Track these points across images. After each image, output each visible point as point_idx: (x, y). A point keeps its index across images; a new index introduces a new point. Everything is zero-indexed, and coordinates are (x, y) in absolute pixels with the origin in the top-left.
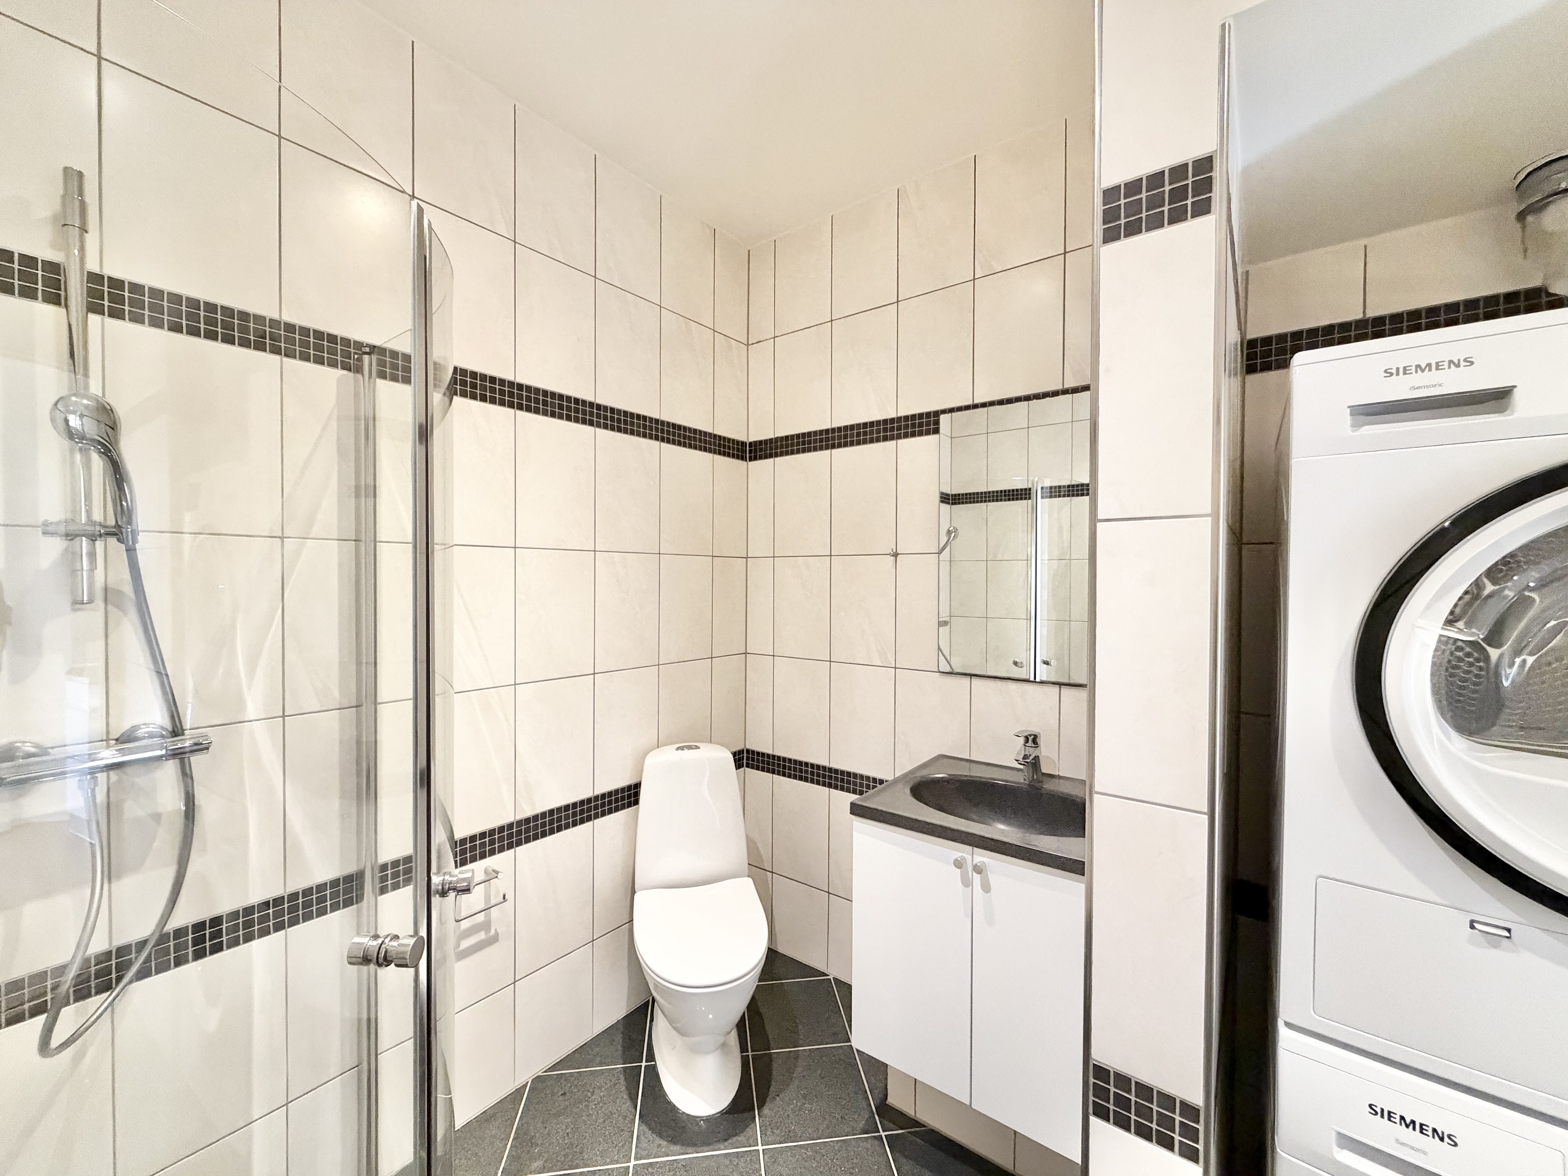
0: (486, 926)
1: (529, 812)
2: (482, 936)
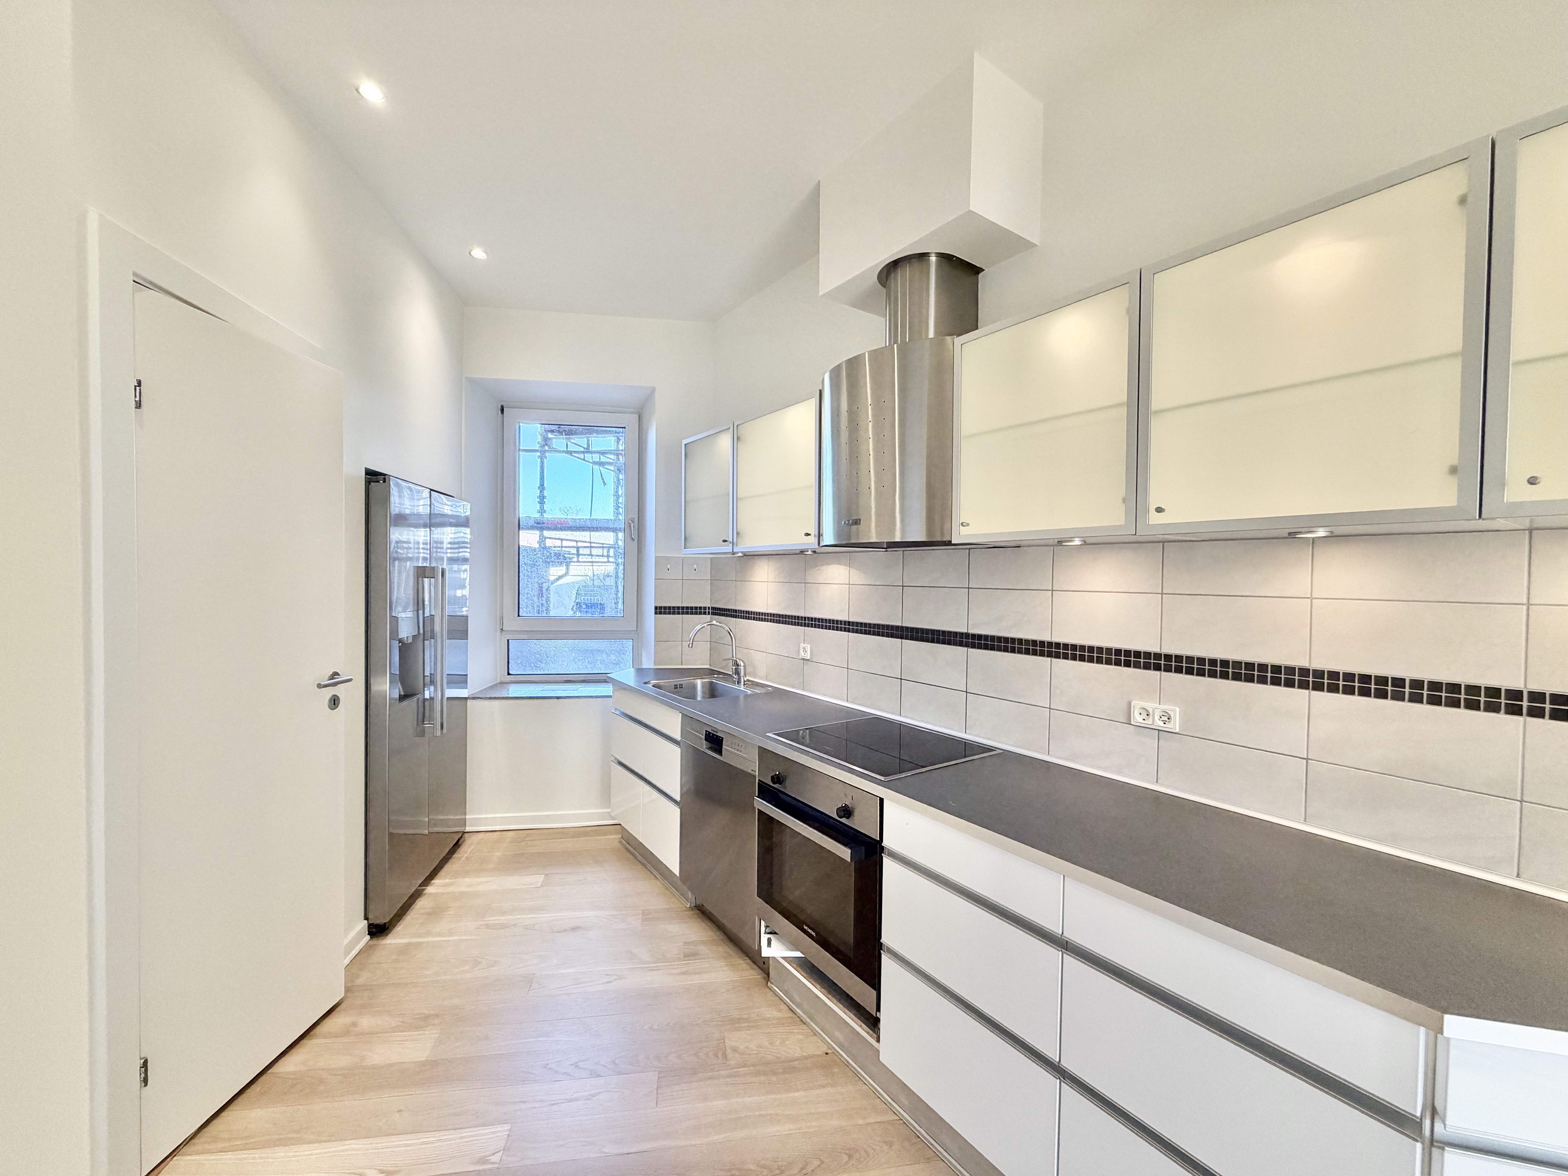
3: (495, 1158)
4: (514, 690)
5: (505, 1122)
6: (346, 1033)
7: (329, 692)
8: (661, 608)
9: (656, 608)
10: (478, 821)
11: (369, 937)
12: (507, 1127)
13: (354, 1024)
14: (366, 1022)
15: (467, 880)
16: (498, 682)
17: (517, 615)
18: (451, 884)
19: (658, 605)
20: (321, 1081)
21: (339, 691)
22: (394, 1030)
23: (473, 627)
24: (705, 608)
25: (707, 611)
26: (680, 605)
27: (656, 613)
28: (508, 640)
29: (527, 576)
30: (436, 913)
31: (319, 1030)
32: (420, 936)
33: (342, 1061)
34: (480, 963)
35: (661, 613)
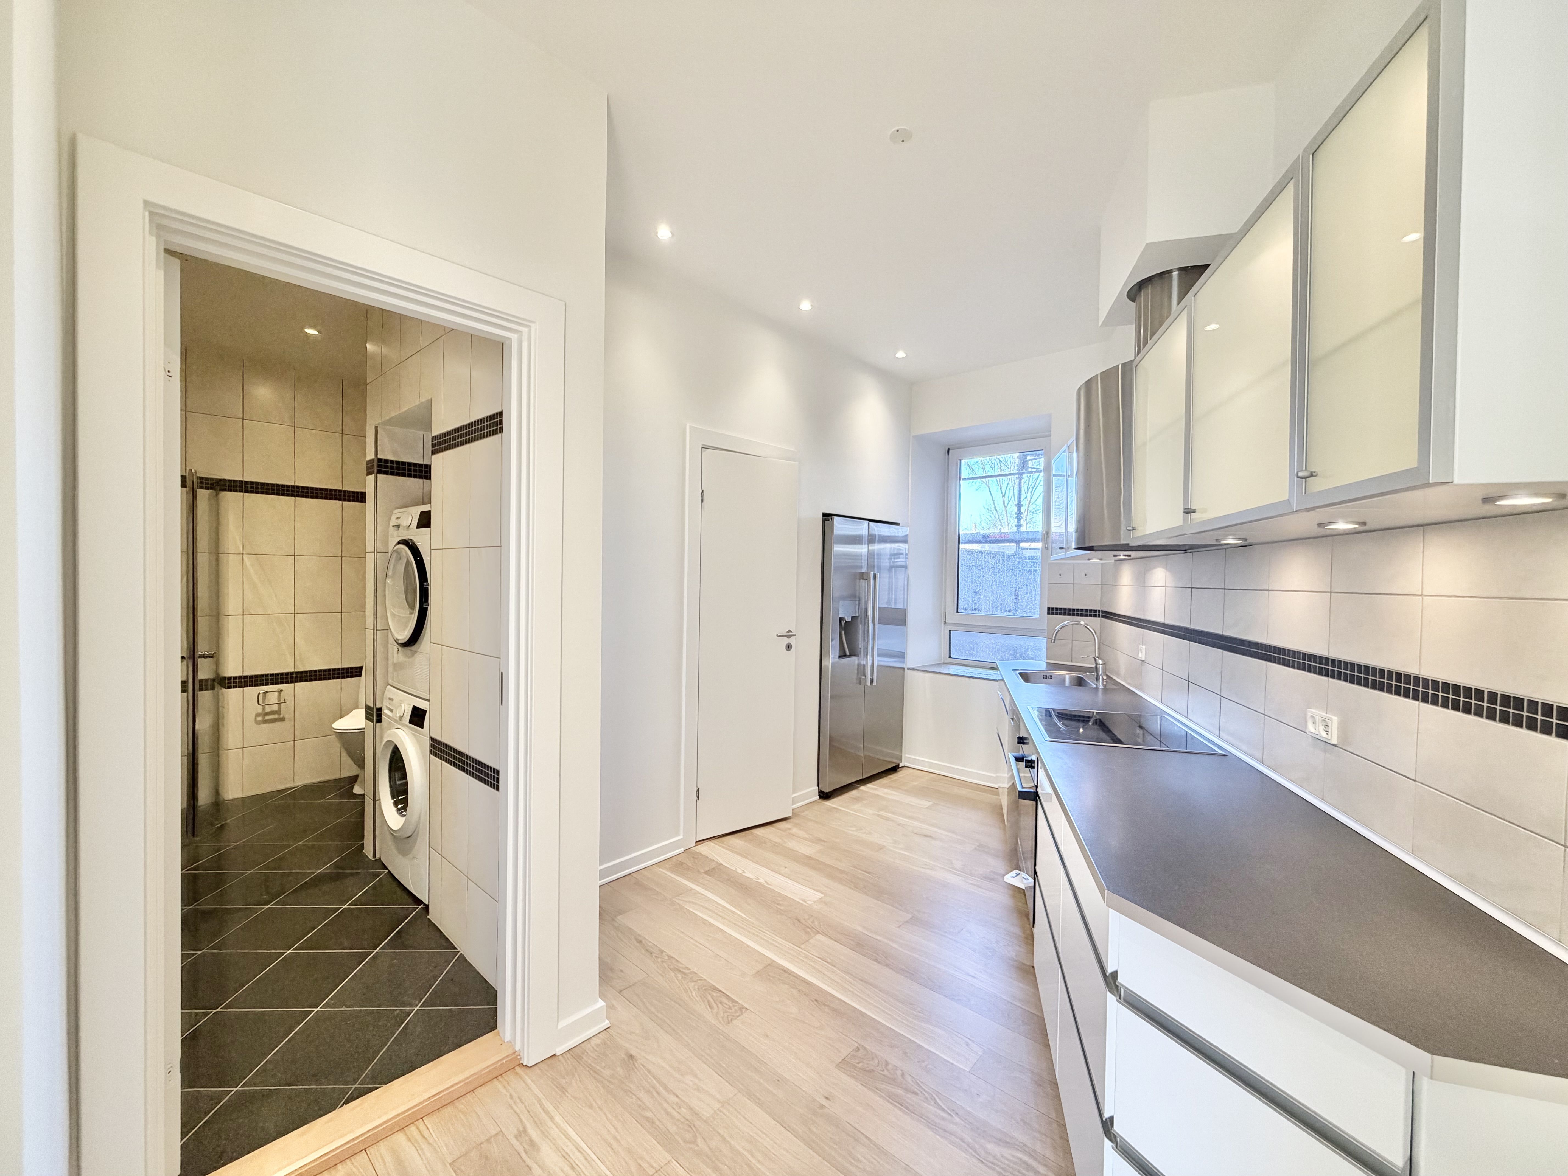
0: (278, 712)
1: (302, 669)
2: (276, 716)
3: (810, 903)
4: (953, 669)
5: (822, 893)
6: (785, 830)
7: (786, 641)
8: (1053, 609)
9: (1049, 609)
10: (914, 761)
11: (818, 797)
12: (823, 895)
13: (790, 829)
14: (795, 830)
15: (886, 790)
16: (942, 662)
17: (956, 611)
18: (876, 789)
19: (1049, 606)
20: (765, 843)
21: (792, 641)
22: (805, 839)
23: (912, 618)
24: (1095, 611)
25: (1097, 613)
26: (1071, 607)
27: (1049, 613)
28: (950, 631)
29: (965, 580)
30: (857, 800)
31: (775, 825)
32: (843, 807)
33: (777, 840)
34: (862, 830)
35: (1052, 613)
